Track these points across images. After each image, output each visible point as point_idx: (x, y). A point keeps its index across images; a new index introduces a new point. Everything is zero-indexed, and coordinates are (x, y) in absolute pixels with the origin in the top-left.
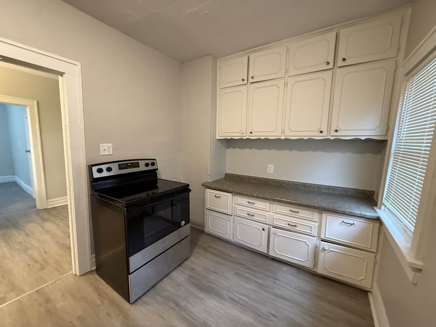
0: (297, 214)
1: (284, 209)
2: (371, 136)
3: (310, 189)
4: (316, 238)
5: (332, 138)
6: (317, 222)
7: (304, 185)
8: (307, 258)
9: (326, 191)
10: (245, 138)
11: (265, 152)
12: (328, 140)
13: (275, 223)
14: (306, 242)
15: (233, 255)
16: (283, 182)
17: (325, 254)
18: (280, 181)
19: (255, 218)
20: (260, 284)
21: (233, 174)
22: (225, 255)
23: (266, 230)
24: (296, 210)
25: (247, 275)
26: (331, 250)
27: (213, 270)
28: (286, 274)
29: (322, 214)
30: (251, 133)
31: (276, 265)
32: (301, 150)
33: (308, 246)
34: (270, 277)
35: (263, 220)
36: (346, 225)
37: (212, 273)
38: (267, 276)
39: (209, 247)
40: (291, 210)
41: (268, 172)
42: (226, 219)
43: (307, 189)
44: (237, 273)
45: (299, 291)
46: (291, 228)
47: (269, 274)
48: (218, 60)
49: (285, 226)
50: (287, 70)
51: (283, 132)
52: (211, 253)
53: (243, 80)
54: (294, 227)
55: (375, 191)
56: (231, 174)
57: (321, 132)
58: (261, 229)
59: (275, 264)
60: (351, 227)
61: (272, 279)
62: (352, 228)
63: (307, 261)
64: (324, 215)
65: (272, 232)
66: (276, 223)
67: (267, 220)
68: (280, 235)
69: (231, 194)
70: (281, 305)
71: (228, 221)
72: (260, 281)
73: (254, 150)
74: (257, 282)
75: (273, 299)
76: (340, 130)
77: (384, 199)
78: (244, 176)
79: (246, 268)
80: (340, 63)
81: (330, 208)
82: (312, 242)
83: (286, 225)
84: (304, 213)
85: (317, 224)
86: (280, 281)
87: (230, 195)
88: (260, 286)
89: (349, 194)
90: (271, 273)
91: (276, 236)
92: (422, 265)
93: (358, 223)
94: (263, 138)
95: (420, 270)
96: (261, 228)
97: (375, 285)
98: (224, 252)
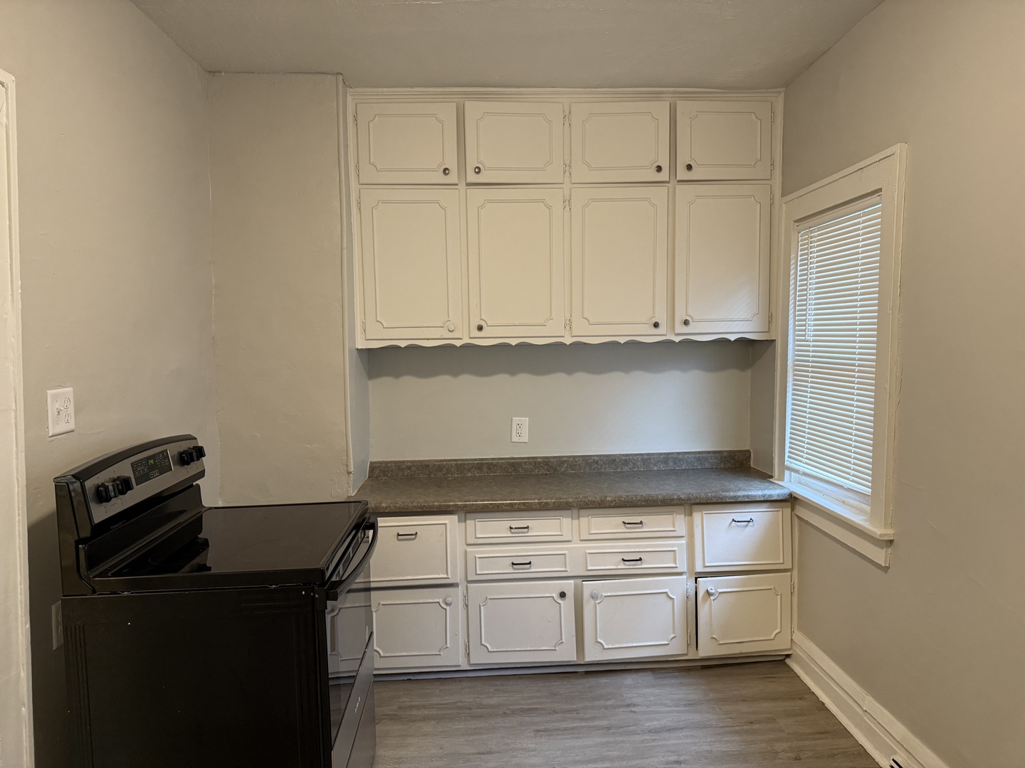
0: (639, 528)
1: (608, 524)
2: (746, 333)
3: (626, 468)
4: (684, 577)
5: (677, 339)
6: (683, 537)
7: (611, 460)
8: (674, 633)
9: (662, 467)
10: (458, 343)
11: (501, 380)
12: (669, 343)
13: (589, 568)
14: (666, 593)
15: (493, 701)
16: (561, 461)
17: (711, 605)
18: (552, 460)
19: (536, 569)
20: (609, 728)
21: (403, 462)
22: (470, 709)
23: (570, 595)
24: (637, 519)
25: (564, 725)
26: (720, 593)
27: (475, 751)
28: (638, 689)
29: (691, 514)
30: (480, 328)
31: (605, 681)
32: (597, 370)
33: (671, 602)
34: (615, 707)
35: (557, 568)
36: (738, 526)
37: (480, 758)
38: (606, 707)
39: (400, 708)
40: (627, 522)
41: (515, 439)
42: (441, 601)
43: (619, 470)
44: (539, 731)
45: (685, 706)
46: (632, 568)
47: (609, 703)
48: (349, 90)
49: (615, 567)
50: (568, 167)
51: (569, 324)
52: (425, 719)
53: (446, 171)
54: (635, 565)
55: (751, 450)
56: (395, 462)
57: (656, 325)
58: (556, 595)
59: (603, 680)
60: (747, 529)
61: (621, 710)
62: (750, 529)
63: (674, 639)
64: (697, 516)
65: (586, 594)
66: (595, 566)
67: (568, 565)
68: (609, 594)
69: (455, 518)
70: (673, 742)
71: (448, 608)
72: (604, 723)
73: (466, 379)
74: (598, 728)
75: (654, 740)
76: (693, 321)
77: (786, 458)
78: (441, 461)
79: (550, 713)
80: (682, 174)
81: (710, 495)
82: (680, 587)
83: (617, 566)
84: (656, 522)
85: (683, 541)
86: (638, 705)
87: (450, 520)
88: (611, 731)
89: (707, 465)
90: (609, 699)
91: (599, 601)
92: (893, 532)
93: (760, 515)
94: (514, 342)
95: (891, 542)
96: (554, 595)
97: (798, 636)
98: (459, 704)
